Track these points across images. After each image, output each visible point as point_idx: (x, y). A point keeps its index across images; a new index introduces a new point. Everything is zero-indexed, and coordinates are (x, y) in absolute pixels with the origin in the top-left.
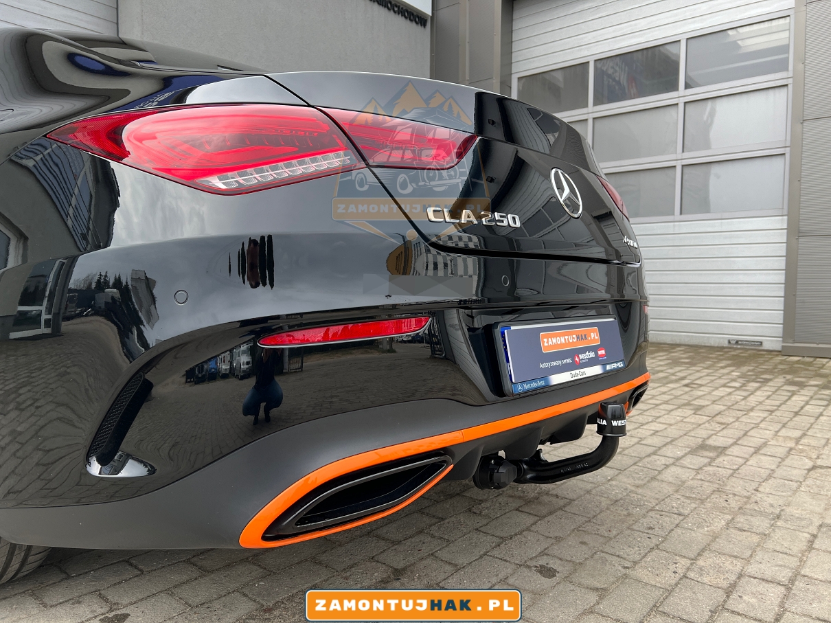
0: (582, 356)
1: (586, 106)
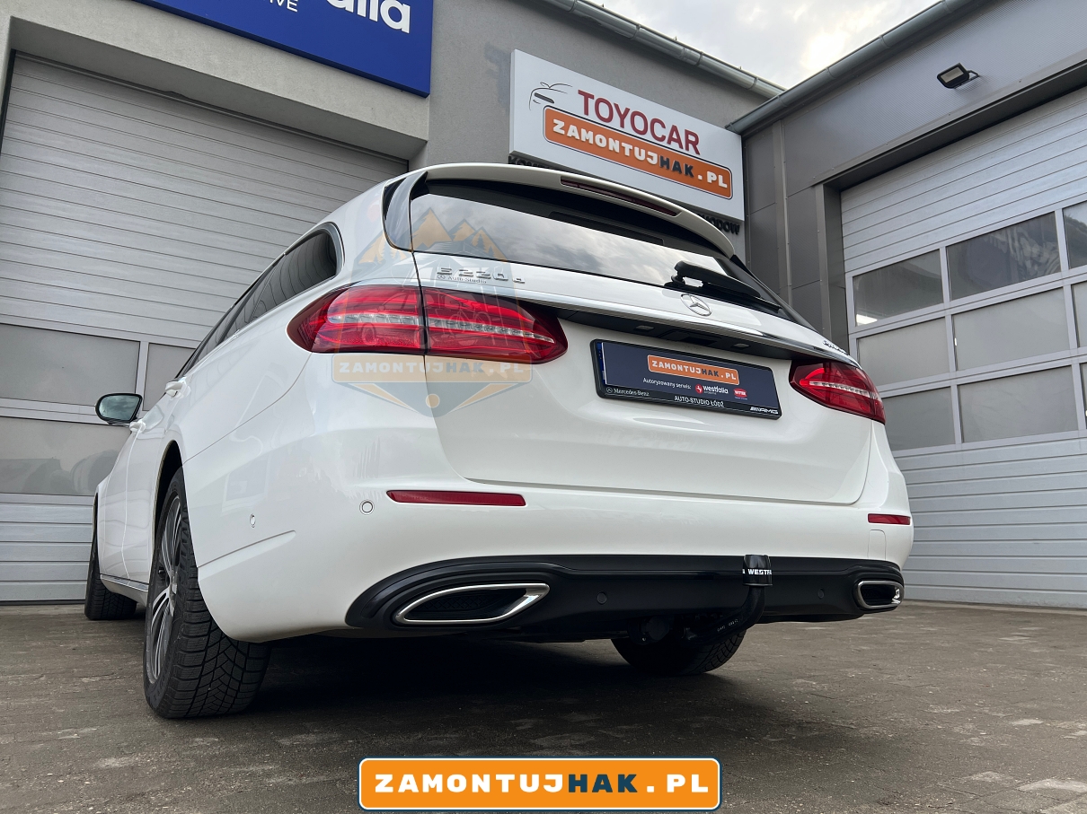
1: (941, 300)
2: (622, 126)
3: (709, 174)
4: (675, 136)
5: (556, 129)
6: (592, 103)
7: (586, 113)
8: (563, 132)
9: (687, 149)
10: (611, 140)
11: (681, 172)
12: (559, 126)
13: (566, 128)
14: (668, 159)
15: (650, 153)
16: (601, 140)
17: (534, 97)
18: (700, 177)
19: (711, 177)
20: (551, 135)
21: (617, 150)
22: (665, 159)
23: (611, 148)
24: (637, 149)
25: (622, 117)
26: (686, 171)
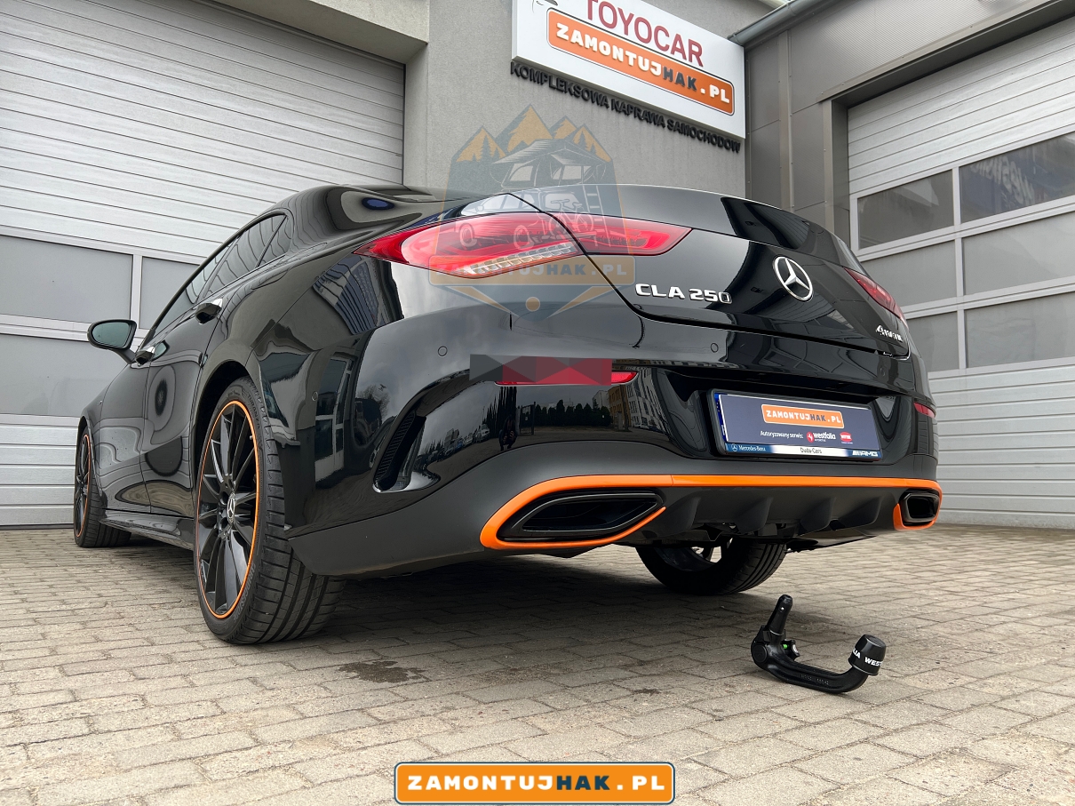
0: (816, 435)
1: (952, 223)
2: (626, 32)
3: (712, 88)
4: (678, 46)
5: (560, 34)
6: (596, 7)
7: (591, 17)
8: (567, 37)
9: (691, 60)
10: (615, 48)
11: (684, 85)
12: (563, 31)
13: (570, 34)
14: (671, 71)
15: (654, 63)
16: (605, 48)
18: (703, 91)
19: (714, 91)
20: (555, 40)
21: (622, 59)
22: (668, 70)
23: (615, 57)
24: (641, 58)
25: (626, 24)
26: (689, 84)
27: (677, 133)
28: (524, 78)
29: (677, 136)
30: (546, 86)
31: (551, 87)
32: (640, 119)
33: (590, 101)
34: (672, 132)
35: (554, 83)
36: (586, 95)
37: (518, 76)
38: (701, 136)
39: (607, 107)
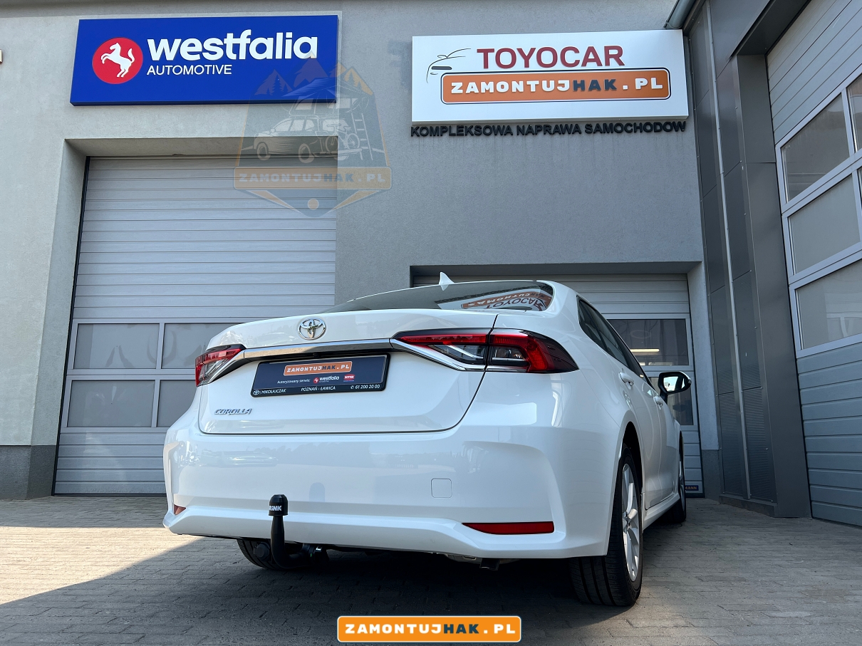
2: (527, 65)
3: (638, 80)
4: (591, 56)
5: (454, 91)
6: (492, 56)
7: (486, 66)
8: (461, 91)
9: (607, 63)
10: (514, 83)
11: (599, 89)
12: (457, 88)
13: (464, 88)
14: (583, 82)
15: (560, 82)
16: (502, 87)
17: (431, 71)
18: (625, 87)
19: (640, 83)
20: (448, 97)
21: (521, 89)
22: (579, 82)
23: (514, 90)
24: (544, 83)
25: (527, 59)
26: (607, 87)
27: (598, 134)
28: (424, 136)
29: (598, 135)
30: (446, 136)
31: (452, 135)
32: (551, 134)
33: (493, 134)
34: (592, 135)
35: (454, 131)
36: (488, 131)
37: (418, 136)
38: (629, 128)
39: (512, 135)
